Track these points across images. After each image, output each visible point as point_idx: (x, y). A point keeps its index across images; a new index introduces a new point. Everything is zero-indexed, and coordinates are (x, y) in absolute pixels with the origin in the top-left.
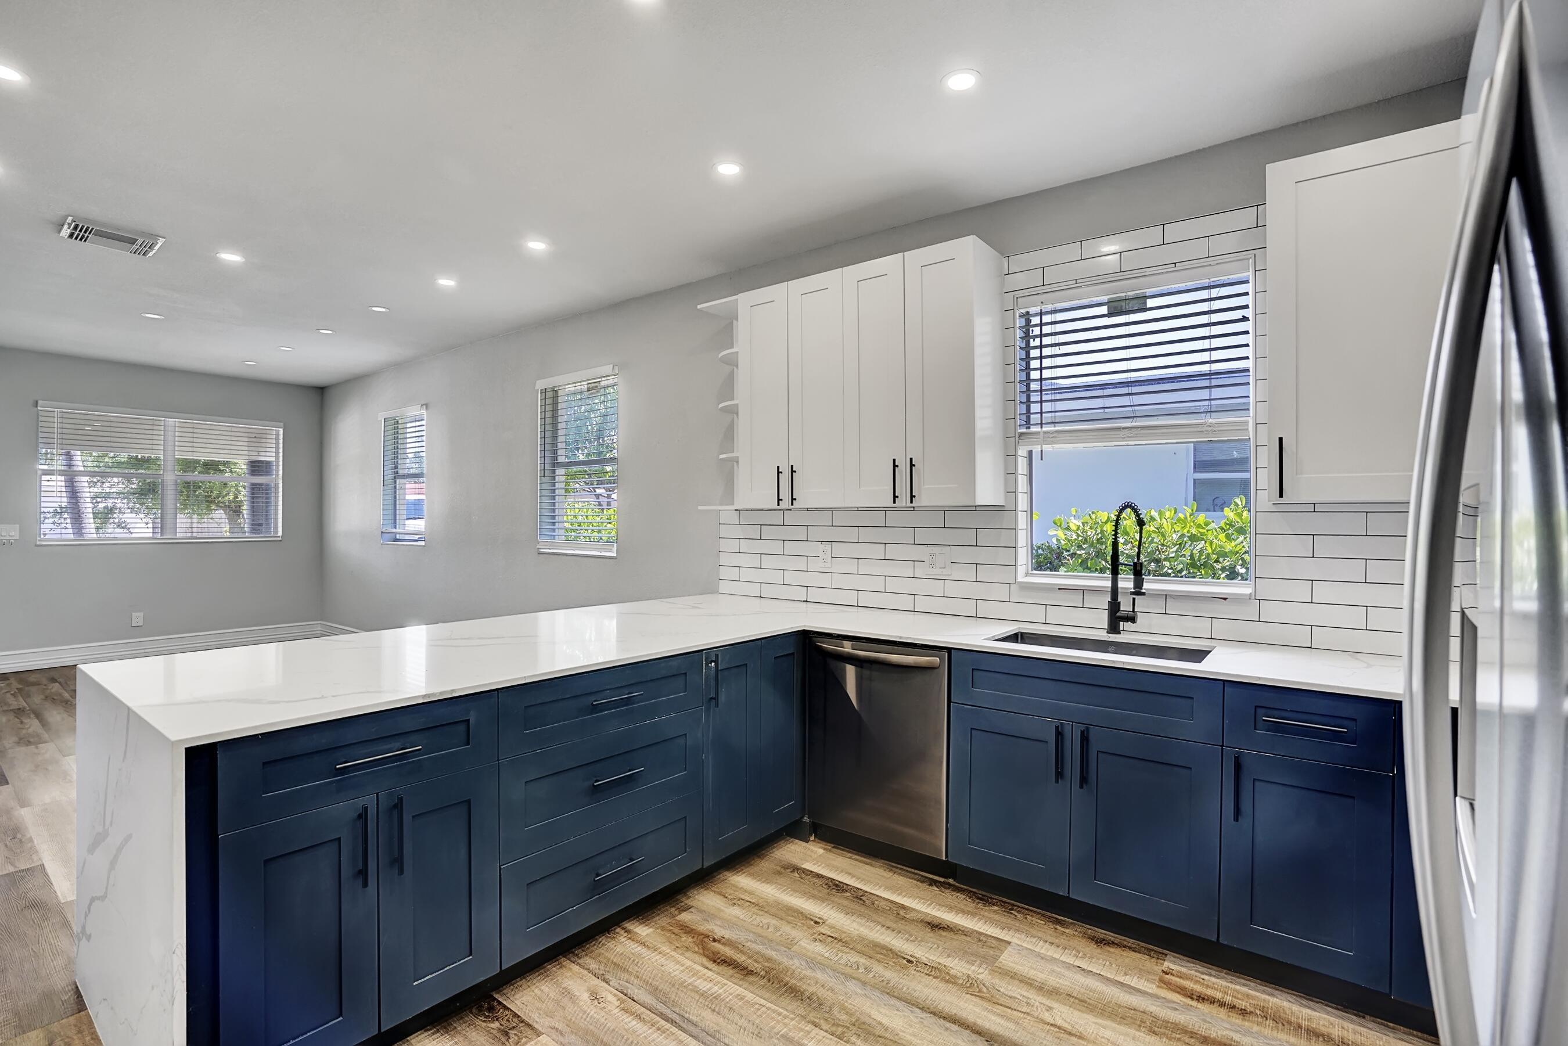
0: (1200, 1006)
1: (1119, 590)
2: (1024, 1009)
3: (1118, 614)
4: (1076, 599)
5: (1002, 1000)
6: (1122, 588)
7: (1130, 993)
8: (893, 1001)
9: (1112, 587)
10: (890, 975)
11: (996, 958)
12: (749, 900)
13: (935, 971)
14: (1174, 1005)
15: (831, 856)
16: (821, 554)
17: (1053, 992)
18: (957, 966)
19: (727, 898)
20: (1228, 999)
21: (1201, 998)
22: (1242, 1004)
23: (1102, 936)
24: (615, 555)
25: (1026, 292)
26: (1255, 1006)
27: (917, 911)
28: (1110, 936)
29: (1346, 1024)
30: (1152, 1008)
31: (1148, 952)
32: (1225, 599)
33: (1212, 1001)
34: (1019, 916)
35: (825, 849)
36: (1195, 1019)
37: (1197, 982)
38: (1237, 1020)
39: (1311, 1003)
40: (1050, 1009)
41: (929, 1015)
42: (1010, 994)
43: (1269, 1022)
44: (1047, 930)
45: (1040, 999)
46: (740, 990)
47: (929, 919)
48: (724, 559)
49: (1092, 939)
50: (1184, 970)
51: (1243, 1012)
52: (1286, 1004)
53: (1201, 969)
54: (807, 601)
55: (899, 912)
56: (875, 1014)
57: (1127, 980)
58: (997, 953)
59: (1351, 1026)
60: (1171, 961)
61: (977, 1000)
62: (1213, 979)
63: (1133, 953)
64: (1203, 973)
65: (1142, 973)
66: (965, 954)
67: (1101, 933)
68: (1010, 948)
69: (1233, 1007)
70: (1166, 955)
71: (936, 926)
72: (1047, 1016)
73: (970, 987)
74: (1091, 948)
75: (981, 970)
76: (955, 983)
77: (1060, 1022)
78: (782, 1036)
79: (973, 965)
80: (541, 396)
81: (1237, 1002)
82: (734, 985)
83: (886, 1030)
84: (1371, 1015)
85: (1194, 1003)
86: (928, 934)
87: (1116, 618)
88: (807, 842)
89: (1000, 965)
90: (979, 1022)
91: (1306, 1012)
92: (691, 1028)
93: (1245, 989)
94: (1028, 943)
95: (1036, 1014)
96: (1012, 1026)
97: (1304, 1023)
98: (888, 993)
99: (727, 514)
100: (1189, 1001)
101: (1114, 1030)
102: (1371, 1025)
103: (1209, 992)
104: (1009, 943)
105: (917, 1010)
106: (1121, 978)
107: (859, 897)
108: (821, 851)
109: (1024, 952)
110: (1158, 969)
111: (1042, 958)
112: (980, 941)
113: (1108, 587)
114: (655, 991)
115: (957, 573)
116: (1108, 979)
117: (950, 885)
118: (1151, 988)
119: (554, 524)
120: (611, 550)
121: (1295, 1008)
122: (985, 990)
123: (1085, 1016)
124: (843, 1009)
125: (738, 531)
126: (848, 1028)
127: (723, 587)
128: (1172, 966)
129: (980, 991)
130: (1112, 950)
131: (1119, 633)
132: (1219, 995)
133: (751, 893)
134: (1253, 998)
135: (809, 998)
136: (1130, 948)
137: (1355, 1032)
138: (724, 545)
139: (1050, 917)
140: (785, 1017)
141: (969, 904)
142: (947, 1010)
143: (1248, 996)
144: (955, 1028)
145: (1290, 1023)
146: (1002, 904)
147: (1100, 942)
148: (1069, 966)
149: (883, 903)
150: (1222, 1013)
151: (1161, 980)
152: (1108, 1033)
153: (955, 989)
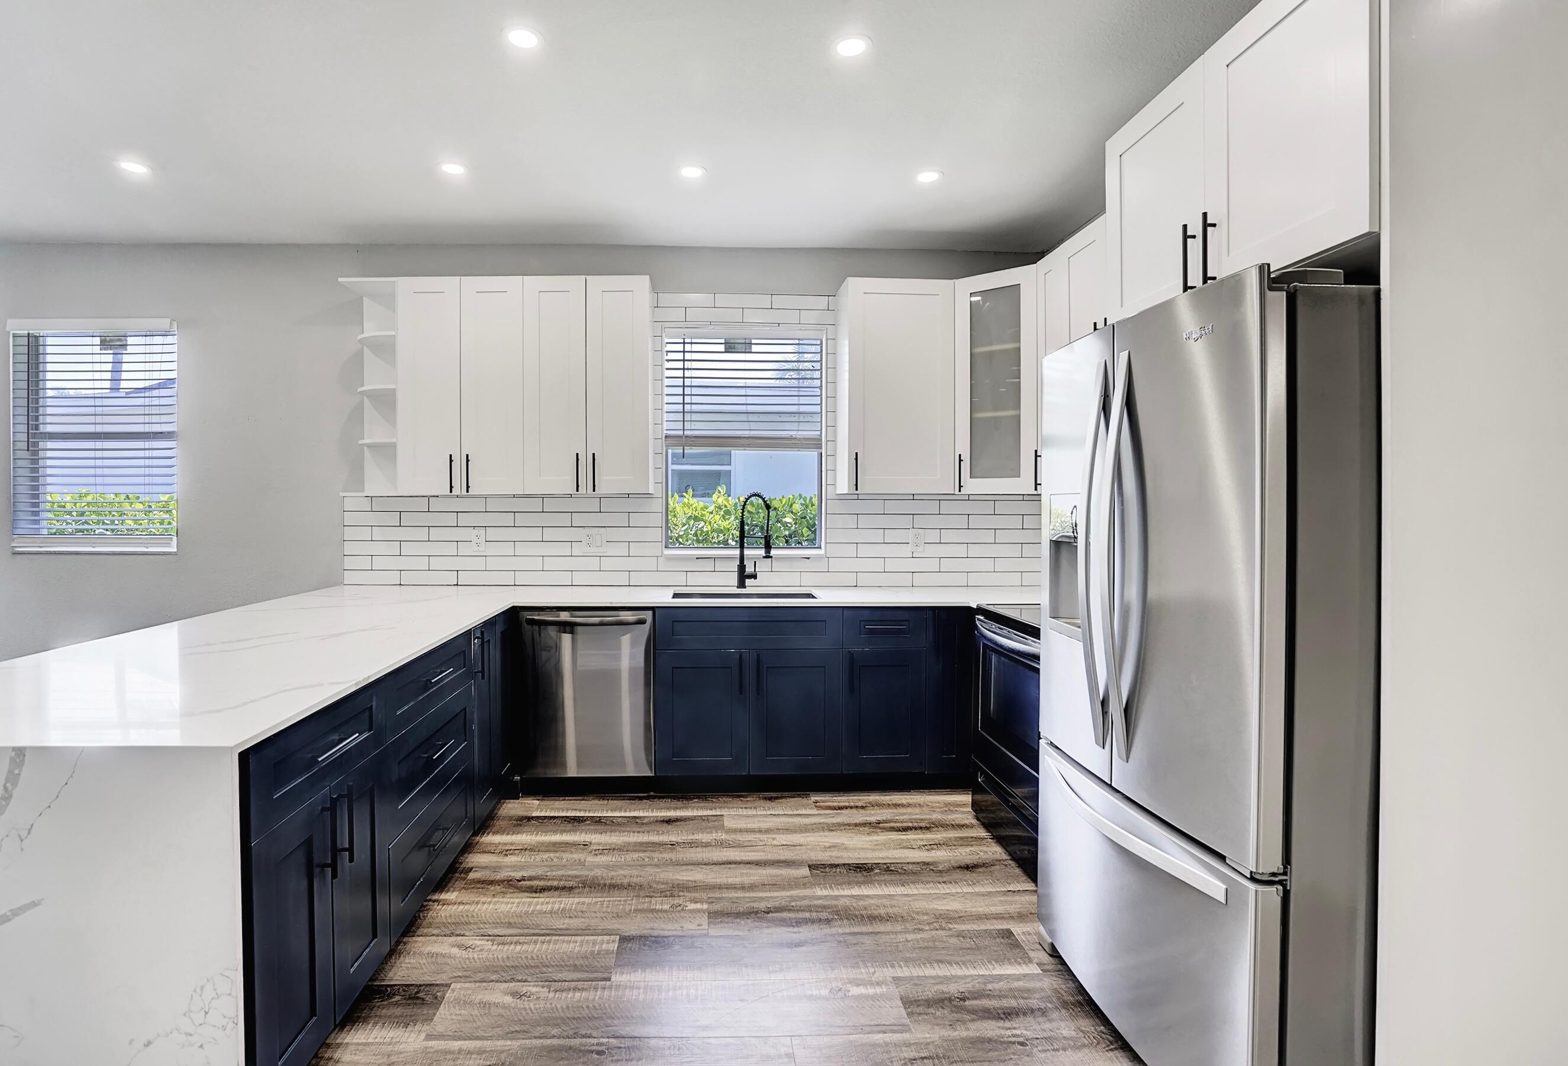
0: (842, 811)
1: (745, 557)
2: (761, 844)
3: (745, 574)
4: (709, 565)
5: (745, 844)
6: (747, 555)
7: (807, 817)
8: (685, 867)
9: (740, 556)
10: (667, 856)
11: (723, 825)
12: (515, 848)
13: (692, 844)
14: (832, 815)
15: (545, 803)
16: (475, 540)
17: (768, 831)
18: (704, 837)
19: (494, 853)
20: (852, 804)
21: (840, 808)
22: (859, 804)
23: (769, 796)
24: (176, 550)
25: (672, 325)
26: (866, 803)
27: (647, 817)
28: (774, 794)
29: (906, 797)
30: (822, 821)
31: (799, 796)
32: (808, 558)
33: (846, 808)
34: (714, 800)
35: (538, 800)
36: (845, 818)
37: (833, 802)
38: (862, 811)
39: (887, 793)
40: (774, 839)
41: (713, 866)
42: (747, 839)
43: (876, 807)
44: (737, 802)
45: (765, 836)
46: (576, 900)
47: (659, 819)
48: (349, 549)
49: (765, 798)
50: (823, 798)
51: (863, 807)
52: (877, 797)
53: (830, 795)
54: (457, 585)
55: (635, 822)
56: (681, 878)
57: (800, 812)
58: (721, 823)
59: (908, 797)
60: (813, 797)
61: (731, 849)
62: (839, 798)
63: (792, 799)
64: (832, 797)
65: (805, 806)
66: (702, 830)
67: (767, 794)
68: (725, 818)
69: (857, 807)
70: (809, 794)
71: (669, 821)
72: (775, 842)
73: (721, 844)
74: (768, 804)
75: (720, 834)
76: (711, 846)
77: (785, 843)
78: (635, 910)
79: (712, 833)
80: (13, 342)
81: (857, 804)
82: (568, 899)
83: (695, 882)
84: (913, 790)
85: (839, 811)
86: (665, 826)
87: (743, 576)
88: (518, 799)
89: (728, 828)
90: (744, 858)
91: (888, 798)
92: (567, 932)
93: (856, 797)
94: (733, 812)
95: (770, 844)
96: (761, 853)
97: (890, 803)
98: (677, 865)
99: (353, 501)
100: (835, 811)
101: (813, 836)
102: (915, 793)
103: (842, 804)
104: (723, 815)
105: (704, 866)
106: (797, 813)
107: (598, 821)
108: (537, 802)
109: (736, 817)
110: (810, 802)
111: (748, 817)
112: (704, 820)
113: (737, 555)
114: (510, 925)
115: (612, 550)
116: (791, 815)
117: (652, 796)
118: (815, 812)
119: (36, 513)
120: (168, 545)
121: (882, 798)
122: (731, 843)
123: (794, 835)
124: (658, 883)
125: (371, 519)
126: (672, 890)
127: (349, 578)
128: (816, 799)
129: (729, 844)
130: (780, 801)
131: (745, 588)
132: (847, 804)
133: (512, 844)
134: (863, 800)
135: (629, 886)
136: (789, 797)
137: (911, 799)
138: (349, 534)
139: (732, 795)
140: (624, 901)
141: (679, 804)
142: (720, 860)
143: (859, 800)
144: (733, 866)
145: (884, 804)
146: (698, 797)
147: (771, 799)
148: (766, 816)
149: (619, 820)
150: (854, 811)
151: (816, 807)
152: (812, 839)
153: (714, 849)
